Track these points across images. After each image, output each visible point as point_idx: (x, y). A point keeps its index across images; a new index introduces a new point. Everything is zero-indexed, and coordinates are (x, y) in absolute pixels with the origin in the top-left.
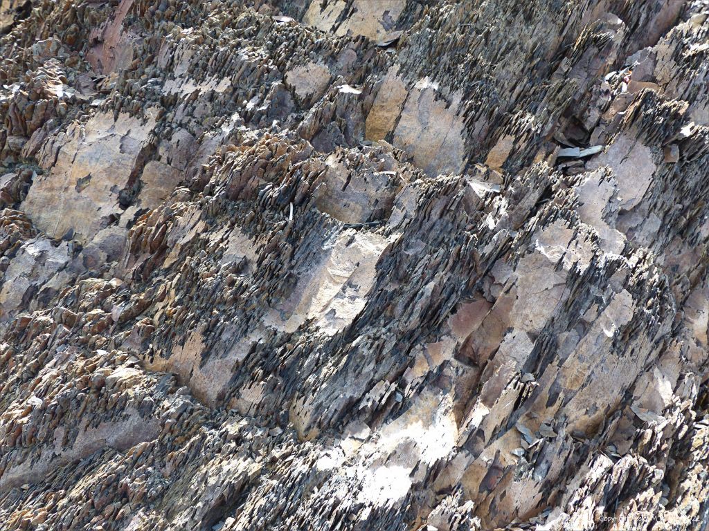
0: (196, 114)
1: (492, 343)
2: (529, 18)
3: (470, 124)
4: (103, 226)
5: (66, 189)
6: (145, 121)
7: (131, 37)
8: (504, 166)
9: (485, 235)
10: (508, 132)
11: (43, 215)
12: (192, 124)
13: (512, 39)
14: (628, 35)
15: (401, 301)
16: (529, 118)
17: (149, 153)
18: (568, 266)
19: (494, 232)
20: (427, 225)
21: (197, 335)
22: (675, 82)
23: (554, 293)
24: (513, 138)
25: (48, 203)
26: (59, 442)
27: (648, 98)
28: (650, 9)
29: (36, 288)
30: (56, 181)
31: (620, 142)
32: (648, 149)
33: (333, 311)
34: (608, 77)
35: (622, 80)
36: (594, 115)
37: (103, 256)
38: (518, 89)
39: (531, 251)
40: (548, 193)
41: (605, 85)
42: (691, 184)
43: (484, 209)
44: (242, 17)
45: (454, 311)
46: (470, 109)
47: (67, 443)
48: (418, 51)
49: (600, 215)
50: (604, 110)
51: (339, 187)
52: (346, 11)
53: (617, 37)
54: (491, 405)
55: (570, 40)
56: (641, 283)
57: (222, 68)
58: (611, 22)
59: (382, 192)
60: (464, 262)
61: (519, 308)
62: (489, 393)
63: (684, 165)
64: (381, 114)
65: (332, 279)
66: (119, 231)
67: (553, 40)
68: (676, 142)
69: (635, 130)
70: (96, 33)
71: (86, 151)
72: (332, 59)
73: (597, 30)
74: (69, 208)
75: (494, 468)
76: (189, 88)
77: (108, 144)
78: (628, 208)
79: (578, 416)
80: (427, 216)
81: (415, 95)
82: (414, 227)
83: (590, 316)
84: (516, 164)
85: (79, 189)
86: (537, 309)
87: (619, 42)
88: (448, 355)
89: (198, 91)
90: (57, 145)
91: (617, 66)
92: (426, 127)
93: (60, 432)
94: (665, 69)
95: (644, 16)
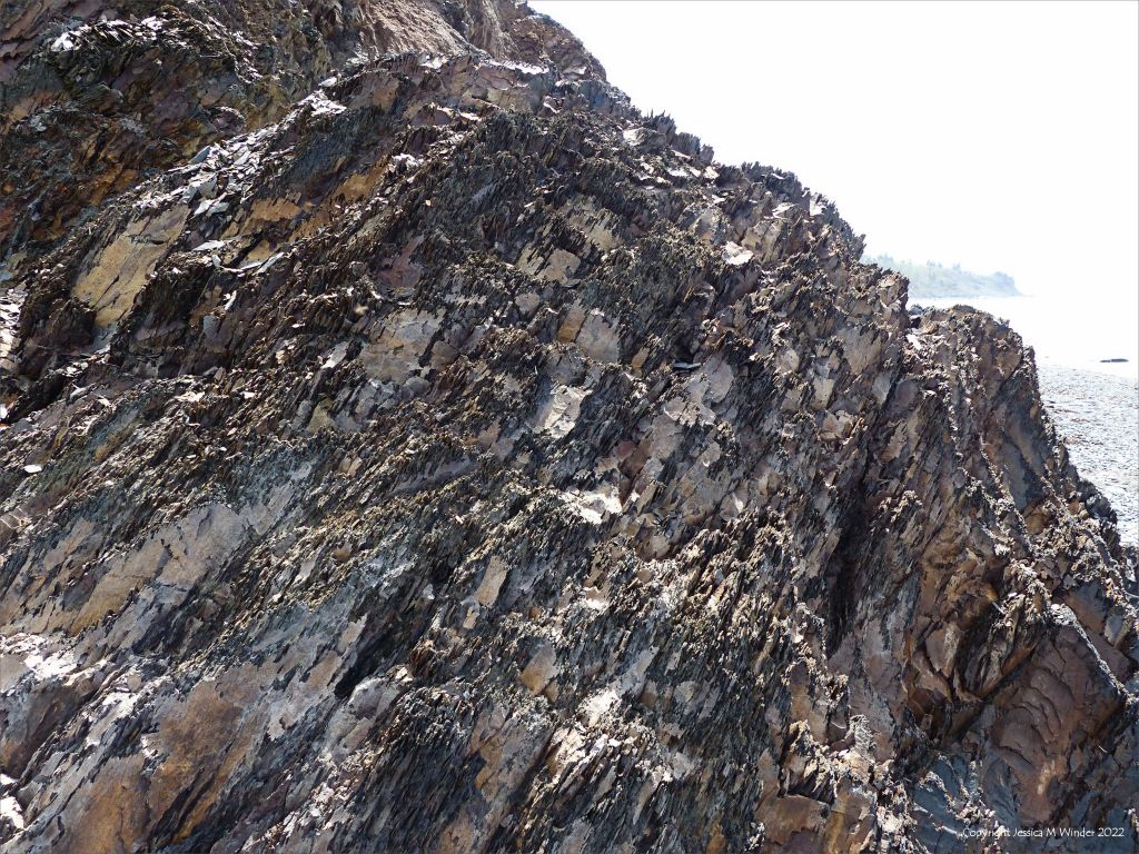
0: (466, 315)
1: (639, 465)
2: (656, 280)
3: (623, 339)
4: (410, 376)
5: (386, 353)
6: (436, 317)
7: (418, 268)
8: (642, 367)
9: (635, 402)
10: (646, 346)
11: (369, 368)
12: (463, 321)
13: (647, 291)
14: (717, 297)
15: (592, 428)
16: (657, 340)
17: (438, 336)
18: (683, 423)
19: (640, 400)
20: (604, 390)
21: (496, 423)
22: (746, 329)
23: (675, 438)
24: (648, 350)
25: (373, 361)
26: (427, 471)
27: (729, 335)
28: (731, 282)
29: (377, 406)
30: (380, 348)
31: (711, 361)
32: (729, 367)
33: (558, 427)
34: (705, 322)
35: (713, 325)
36: (696, 344)
37: (412, 393)
38: (650, 322)
39: (661, 413)
40: (669, 385)
41: (703, 327)
42: (756, 390)
43: (633, 388)
44: (487, 261)
45: (616, 444)
46: (623, 330)
47: (431, 473)
48: (592, 292)
49: (700, 400)
50: (702, 342)
51: (555, 363)
52: (544, 264)
53: (710, 297)
54: (640, 494)
55: (680, 296)
56: (724, 439)
57: (481, 290)
58: (706, 287)
59: (579, 369)
60: (622, 416)
61: (654, 446)
62: (640, 487)
63: (752, 379)
64: (567, 328)
65: (556, 410)
66: (420, 380)
67: (670, 294)
68: (746, 364)
69: (721, 354)
70: (387, 261)
71: (400, 331)
72: (540, 292)
73: (697, 291)
74: (387, 364)
75: (643, 528)
76: (461, 300)
77: (415, 327)
78: (717, 401)
79: (688, 514)
80: (603, 385)
81: (590, 319)
82: (598, 389)
83: (696, 453)
84: (650, 366)
85: (395, 353)
86: (665, 446)
87: (711, 301)
88: (615, 467)
89: (467, 303)
90: (383, 325)
91: (710, 317)
92: (596, 339)
93: (429, 465)
94: (740, 320)
95: (728, 285)
